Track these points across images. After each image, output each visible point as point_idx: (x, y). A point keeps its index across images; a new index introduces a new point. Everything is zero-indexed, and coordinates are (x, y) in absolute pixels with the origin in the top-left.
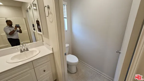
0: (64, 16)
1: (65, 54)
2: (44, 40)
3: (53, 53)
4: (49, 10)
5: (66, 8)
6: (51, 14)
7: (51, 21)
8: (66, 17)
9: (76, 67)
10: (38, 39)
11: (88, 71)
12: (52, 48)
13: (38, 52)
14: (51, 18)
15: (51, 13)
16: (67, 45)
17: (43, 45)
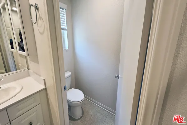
0: (62, 27)
1: (65, 88)
2: (30, 67)
3: (46, 89)
4: (37, 12)
5: (65, 14)
6: (41, 20)
7: (41, 31)
8: (66, 27)
9: (82, 108)
10: (20, 65)
11: (97, 111)
12: (44, 80)
13: (18, 90)
14: (41, 27)
15: (41, 18)
16: (68, 74)
17: (29, 76)
